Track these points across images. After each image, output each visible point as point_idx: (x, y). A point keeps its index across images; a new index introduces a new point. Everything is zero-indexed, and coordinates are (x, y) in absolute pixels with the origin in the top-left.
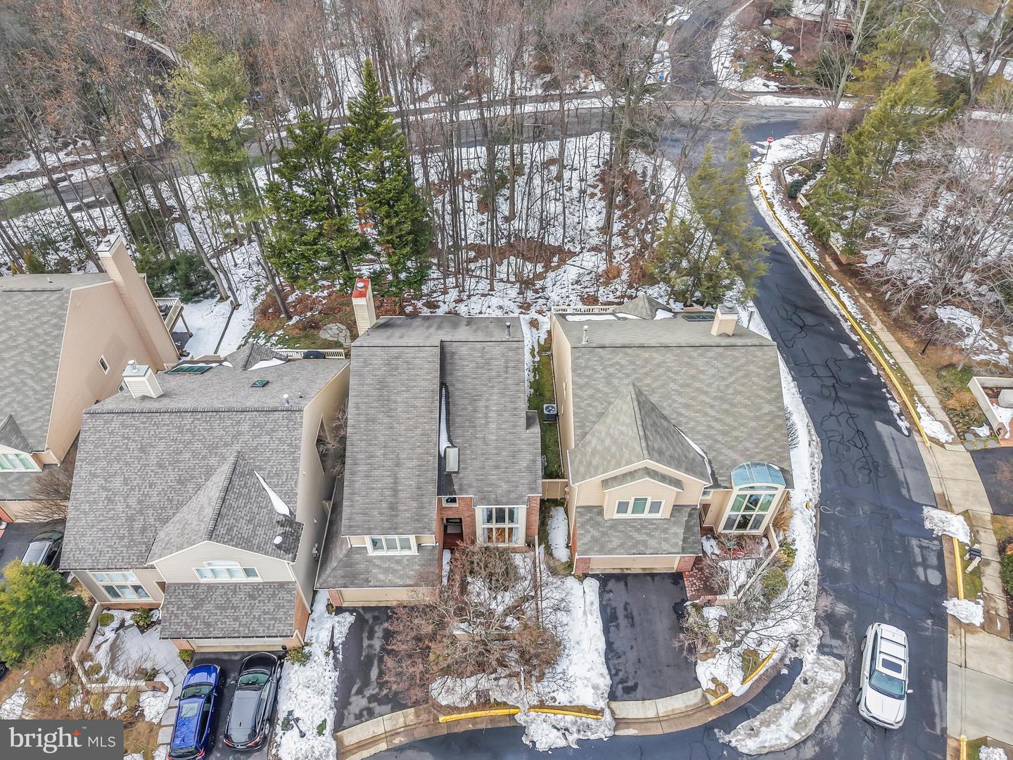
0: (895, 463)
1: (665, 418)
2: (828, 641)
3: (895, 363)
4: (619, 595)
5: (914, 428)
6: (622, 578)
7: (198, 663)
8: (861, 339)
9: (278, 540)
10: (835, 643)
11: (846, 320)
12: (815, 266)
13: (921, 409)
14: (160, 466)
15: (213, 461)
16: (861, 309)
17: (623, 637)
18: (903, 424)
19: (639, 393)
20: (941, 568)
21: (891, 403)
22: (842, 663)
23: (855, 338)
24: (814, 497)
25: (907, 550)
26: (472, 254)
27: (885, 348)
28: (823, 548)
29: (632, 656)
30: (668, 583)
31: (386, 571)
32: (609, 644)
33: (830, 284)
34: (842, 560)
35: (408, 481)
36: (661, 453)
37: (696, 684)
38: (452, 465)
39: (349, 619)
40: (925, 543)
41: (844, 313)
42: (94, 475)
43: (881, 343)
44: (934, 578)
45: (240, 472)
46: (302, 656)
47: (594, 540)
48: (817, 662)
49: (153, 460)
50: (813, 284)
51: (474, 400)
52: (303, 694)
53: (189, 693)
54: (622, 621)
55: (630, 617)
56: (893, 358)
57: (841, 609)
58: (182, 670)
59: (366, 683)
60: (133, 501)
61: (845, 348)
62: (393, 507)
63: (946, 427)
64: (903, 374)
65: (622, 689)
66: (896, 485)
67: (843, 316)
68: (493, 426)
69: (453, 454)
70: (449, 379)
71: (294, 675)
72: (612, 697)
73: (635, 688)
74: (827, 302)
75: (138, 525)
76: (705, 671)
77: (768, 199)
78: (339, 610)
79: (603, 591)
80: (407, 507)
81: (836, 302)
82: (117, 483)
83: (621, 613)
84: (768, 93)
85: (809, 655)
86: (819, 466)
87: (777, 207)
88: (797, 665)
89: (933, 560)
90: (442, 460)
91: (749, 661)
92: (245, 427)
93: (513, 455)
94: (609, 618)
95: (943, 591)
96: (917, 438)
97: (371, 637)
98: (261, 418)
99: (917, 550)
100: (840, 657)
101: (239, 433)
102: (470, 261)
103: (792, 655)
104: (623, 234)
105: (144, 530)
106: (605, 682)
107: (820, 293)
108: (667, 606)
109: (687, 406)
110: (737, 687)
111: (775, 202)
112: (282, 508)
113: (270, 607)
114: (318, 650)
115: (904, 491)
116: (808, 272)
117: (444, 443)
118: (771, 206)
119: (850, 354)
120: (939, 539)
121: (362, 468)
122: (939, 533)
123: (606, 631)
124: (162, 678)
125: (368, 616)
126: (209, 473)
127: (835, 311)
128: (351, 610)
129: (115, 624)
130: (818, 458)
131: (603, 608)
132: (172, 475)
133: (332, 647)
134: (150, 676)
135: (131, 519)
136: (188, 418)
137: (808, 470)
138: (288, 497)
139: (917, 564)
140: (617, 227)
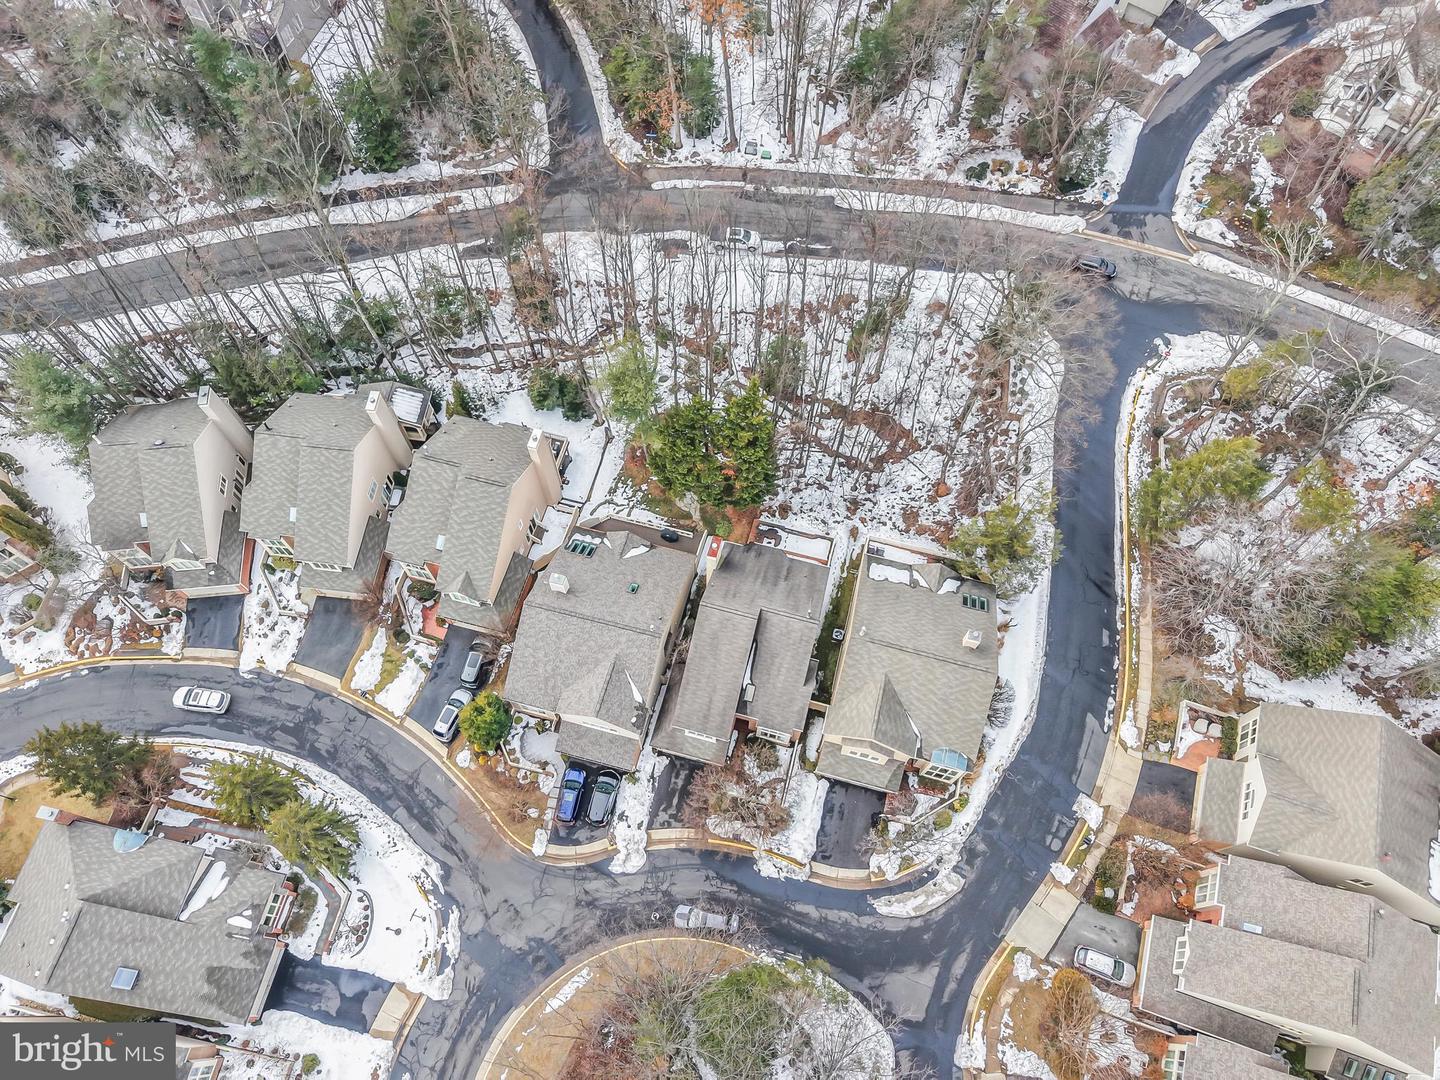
0: (1082, 753)
1: (900, 704)
2: (962, 865)
3: (1138, 663)
4: (840, 796)
5: (1114, 728)
6: (846, 786)
7: (574, 764)
8: (1124, 629)
9: (634, 720)
10: (966, 867)
11: (1123, 604)
12: (1130, 532)
13: (1130, 713)
14: (567, 650)
15: (600, 656)
16: (1143, 599)
17: (833, 824)
18: (1108, 721)
19: (888, 682)
20: (1064, 841)
21: (1111, 699)
22: (963, 881)
23: (1119, 626)
24: (1006, 764)
25: (1050, 821)
26: (826, 409)
27: (1138, 645)
28: (993, 801)
29: (834, 838)
30: (874, 798)
31: (694, 747)
32: (823, 826)
33: (1132, 559)
34: (1001, 815)
35: (719, 704)
36: (884, 734)
37: (868, 866)
38: (748, 697)
39: (666, 761)
40: (1065, 820)
41: (1126, 596)
42: (527, 646)
43: (1138, 639)
44: (1056, 845)
45: (616, 671)
46: (633, 778)
47: (830, 764)
48: (947, 877)
49: (564, 646)
50: (1117, 553)
51: (773, 657)
52: (632, 802)
53: (567, 785)
54: (836, 814)
55: (841, 813)
56: (1138, 656)
57: (981, 847)
58: (562, 766)
59: (669, 806)
60: (549, 668)
61: (1106, 633)
62: (706, 717)
63: (1139, 735)
64: (1137, 676)
65: (822, 855)
66: (1072, 770)
67: (1123, 599)
68: (782, 678)
69: (751, 690)
70: (759, 638)
71: (627, 789)
72: (814, 858)
73: (829, 857)
74: (1118, 580)
75: (551, 684)
76: (875, 861)
77: (1132, 428)
78: (660, 754)
79: (831, 790)
80: (715, 720)
81: (1125, 582)
82: (541, 654)
83: (837, 809)
84: (1223, 246)
85: (945, 871)
86: (1023, 739)
87: (1135, 445)
88: (933, 874)
89: (1063, 834)
90: (743, 691)
91: (906, 862)
92: (623, 639)
93: (791, 701)
94: (828, 810)
95: (1056, 856)
96: (1111, 737)
97: (677, 777)
98: (634, 636)
99: (1056, 823)
100: (964, 877)
101: (619, 642)
102: (822, 416)
103: (936, 867)
104: (972, 435)
105: (553, 688)
106: (812, 849)
107: (1117, 567)
108: (868, 813)
109: (919, 699)
110: (891, 875)
111: (1137, 434)
112: (638, 698)
113: (621, 751)
114: (643, 776)
115: (1074, 778)
116: (1120, 538)
117: (747, 680)
118: (1131, 438)
119: (1106, 641)
120: (1077, 820)
121: (691, 687)
122: (1078, 815)
123: (823, 818)
124: (550, 768)
125: (678, 763)
126: (597, 663)
127: (1119, 592)
128: (668, 756)
129: (524, 724)
130: (1028, 730)
131: (826, 802)
132: (574, 659)
133: (652, 777)
134: (544, 765)
135: (547, 679)
136: (588, 624)
137: (1013, 739)
138: (642, 691)
139: (1049, 833)
140: (969, 424)
